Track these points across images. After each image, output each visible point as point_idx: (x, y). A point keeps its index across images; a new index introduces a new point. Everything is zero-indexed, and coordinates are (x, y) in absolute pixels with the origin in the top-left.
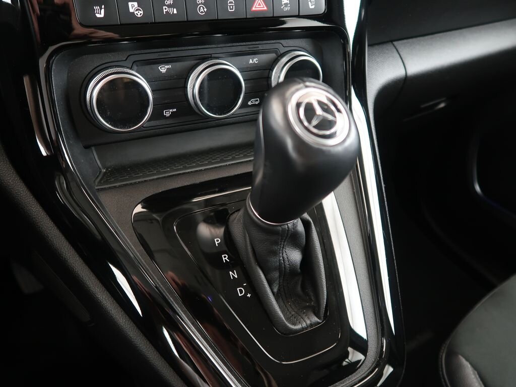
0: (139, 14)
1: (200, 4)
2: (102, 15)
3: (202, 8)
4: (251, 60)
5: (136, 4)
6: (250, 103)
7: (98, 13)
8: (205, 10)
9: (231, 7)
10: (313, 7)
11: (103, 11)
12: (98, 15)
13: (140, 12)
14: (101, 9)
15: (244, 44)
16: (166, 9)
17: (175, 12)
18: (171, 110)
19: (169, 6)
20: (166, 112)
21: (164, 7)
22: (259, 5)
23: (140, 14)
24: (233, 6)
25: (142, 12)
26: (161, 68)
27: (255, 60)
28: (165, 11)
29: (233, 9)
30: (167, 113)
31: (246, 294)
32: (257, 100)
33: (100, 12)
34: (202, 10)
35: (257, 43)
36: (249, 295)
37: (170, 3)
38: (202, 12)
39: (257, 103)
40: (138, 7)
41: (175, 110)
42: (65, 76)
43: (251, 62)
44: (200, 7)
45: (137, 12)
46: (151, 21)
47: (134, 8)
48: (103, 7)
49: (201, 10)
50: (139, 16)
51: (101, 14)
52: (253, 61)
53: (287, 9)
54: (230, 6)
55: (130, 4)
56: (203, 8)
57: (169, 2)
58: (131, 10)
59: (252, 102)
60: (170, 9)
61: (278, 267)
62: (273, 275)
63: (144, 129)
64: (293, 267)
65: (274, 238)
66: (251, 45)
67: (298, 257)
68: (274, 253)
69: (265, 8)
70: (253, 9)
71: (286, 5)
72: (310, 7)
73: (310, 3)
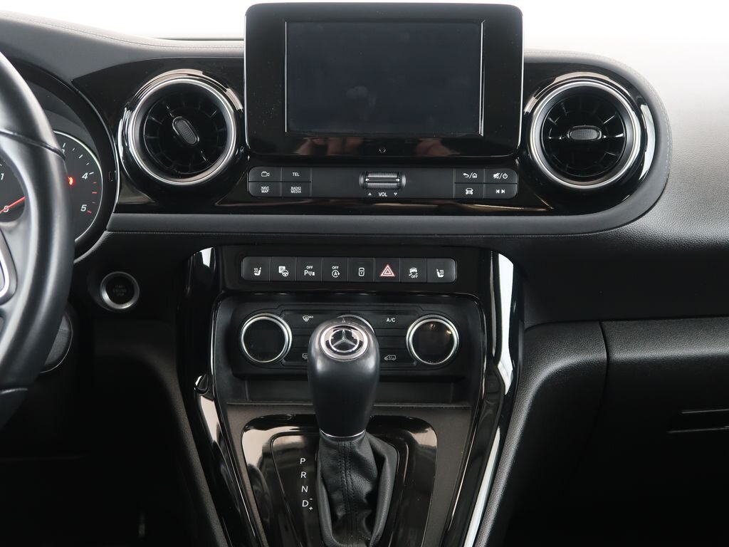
1: (335, 270)
3: (336, 272)
5: (284, 268)
6: (386, 358)
8: (339, 274)
10: (442, 276)
11: (260, 271)
12: (256, 274)
14: (259, 269)
15: (382, 304)
17: (314, 274)
19: (309, 270)
20: (304, 355)
22: (388, 272)
23: (286, 274)
25: (288, 273)
26: (304, 317)
27: (392, 319)
29: (363, 274)
30: (306, 356)
31: (309, 506)
32: (394, 357)
34: (335, 274)
35: (395, 304)
36: (311, 508)
37: (311, 268)
38: (336, 276)
39: (393, 359)
40: (286, 269)
42: (229, 316)
44: (334, 272)
45: (284, 273)
46: (294, 280)
48: (261, 268)
50: (285, 276)
52: (390, 320)
53: (414, 277)
54: (360, 272)
55: (280, 267)
57: (309, 267)
58: (280, 272)
59: (388, 358)
60: (309, 272)
61: (340, 487)
62: (337, 496)
63: (282, 367)
64: (357, 493)
65: (333, 452)
66: (387, 306)
67: (365, 487)
68: (335, 470)
69: (393, 275)
70: (382, 275)
71: (414, 273)
72: (439, 276)
73: (438, 273)
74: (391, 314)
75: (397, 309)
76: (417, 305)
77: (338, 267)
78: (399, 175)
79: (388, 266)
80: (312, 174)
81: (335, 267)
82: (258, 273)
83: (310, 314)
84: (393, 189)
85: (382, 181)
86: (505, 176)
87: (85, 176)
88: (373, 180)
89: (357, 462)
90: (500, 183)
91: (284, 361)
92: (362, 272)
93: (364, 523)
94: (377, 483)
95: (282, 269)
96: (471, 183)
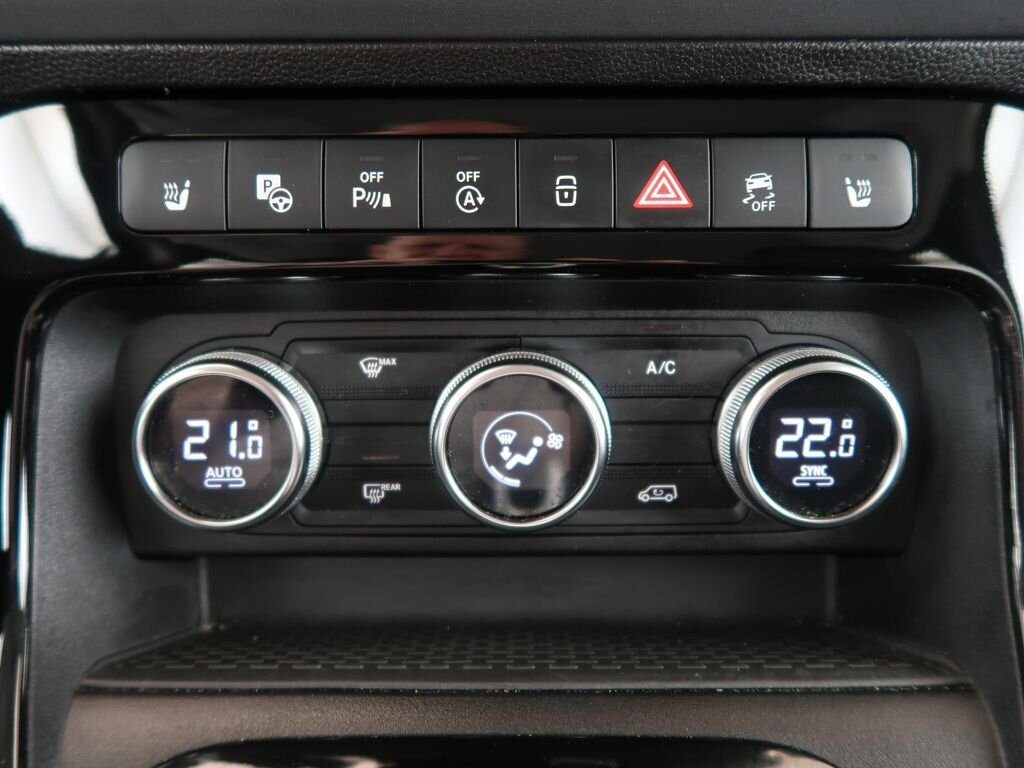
0: (281, 205)
1: (465, 183)
2: (182, 206)
3: (469, 194)
4: (652, 364)
5: (276, 179)
6: (644, 496)
7: (173, 200)
8: (481, 200)
9: (566, 195)
10: (865, 203)
11: (185, 194)
12: (171, 206)
13: (285, 200)
14: (181, 188)
15: (631, 313)
16: (359, 194)
17: (387, 202)
18: (385, 487)
19: (369, 187)
20: (369, 489)
21: (355, 190)
22: (664, 190)
23: (283, 205)
24: (571, 192)
25: (290, 201)
26: (366, 363)
27: (665, 365)
28: (356, 198)
29: (570, 200)
30: (374, 493)
32: (670, 491)
33: (178, 198)
34: (469, 199)
35: (675, 313)
37: (375, 180)
38: (469, 206)
39: (669, 498)
40: (282, 186)
41: (397, 487)
43: (651, 368)
44: (465, 192)
45: (276, 200)
46: (314, 226)
47: (268, 190)
48: (188, 184)
49: (466, 202)
50: (281, 210)
51: (178, 202)
52: (658, 366)
53: (762, 206)
54: (562, 192)
55: (260, 179)
56: (475, 195)
58: (261, 195)
59: (651, 493)
63: (301, 529)
66: (652, 320)
69: (684, 201)
70: (643, 202)
71: (761, 193)
72: (855, 203)
73: (851, 191)
74: (663, 345)
75: (685, 328)
76: (751, 313)
77: (476, 175)
79: (664, 169)
81: (467, 176)
91: (302, 511)
92: (566, 190)
95: (269, 187)
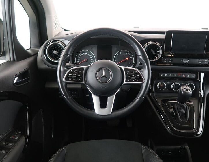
31: (175, 114)
53: (188, 77)
60: (171, 75)
61: (181, 112)
62: (180, 113)
64: (183, 113)
65: (180, 106)
66: (182, 81)
67: (184, 111)
68: (180, 109)
72: (193, 77)
76: (188, 81)
77: (176, 75)
78: (188, 60)
80: (173, 59)
82: (162, 75)
83: (169, 82)
84: (187, 62)
85: (185, 61)
86: (207, 60)
87: (130, 58)
88: (184, 61)
89: (183, 107)
90: (206, 62)
93: (184, 117)
94: (186, 111)
95: (166, 75)
96: (201, 61)
